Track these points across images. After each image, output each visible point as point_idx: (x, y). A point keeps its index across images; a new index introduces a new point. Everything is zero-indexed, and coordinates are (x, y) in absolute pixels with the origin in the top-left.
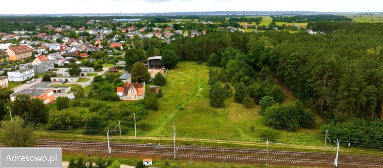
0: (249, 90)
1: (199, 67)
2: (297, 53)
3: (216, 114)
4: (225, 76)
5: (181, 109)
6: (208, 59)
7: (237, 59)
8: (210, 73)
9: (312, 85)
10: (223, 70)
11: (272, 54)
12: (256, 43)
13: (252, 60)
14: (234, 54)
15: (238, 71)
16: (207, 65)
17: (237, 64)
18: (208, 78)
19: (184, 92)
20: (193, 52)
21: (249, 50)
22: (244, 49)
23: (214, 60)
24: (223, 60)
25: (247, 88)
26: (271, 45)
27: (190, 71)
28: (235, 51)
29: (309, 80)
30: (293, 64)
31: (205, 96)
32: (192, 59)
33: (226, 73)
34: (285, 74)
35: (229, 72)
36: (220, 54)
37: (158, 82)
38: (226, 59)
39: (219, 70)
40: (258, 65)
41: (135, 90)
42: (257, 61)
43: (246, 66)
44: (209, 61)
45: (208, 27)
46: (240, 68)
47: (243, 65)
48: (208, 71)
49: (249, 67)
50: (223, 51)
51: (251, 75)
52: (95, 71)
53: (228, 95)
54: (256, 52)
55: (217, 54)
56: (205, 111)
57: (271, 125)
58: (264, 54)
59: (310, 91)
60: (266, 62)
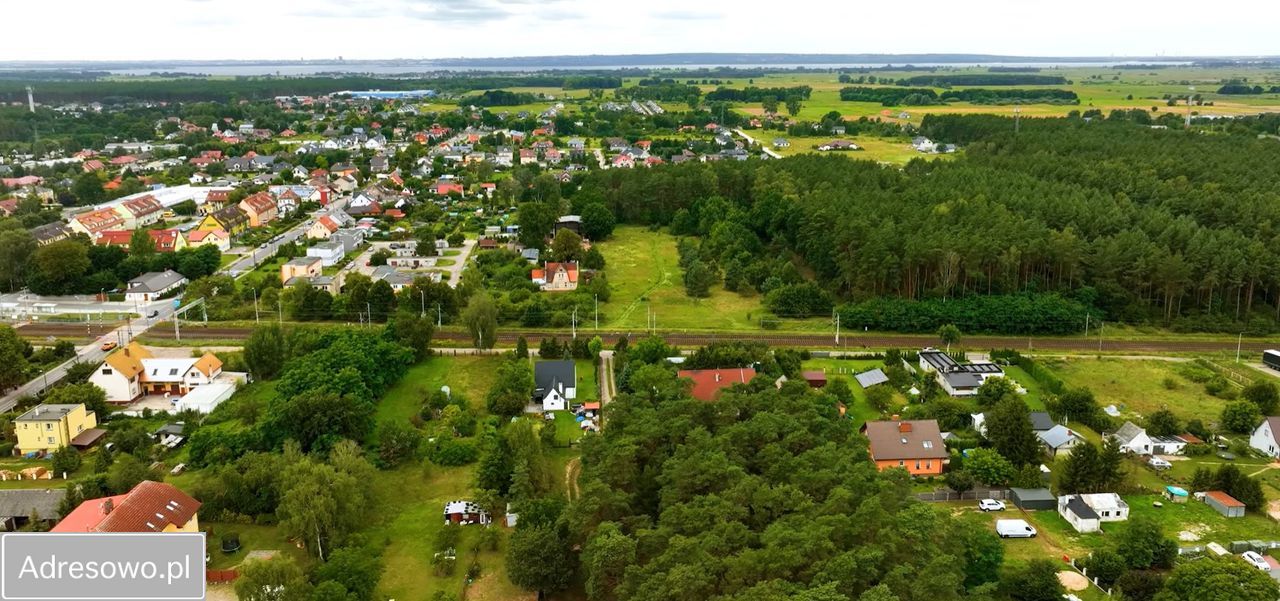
0: (747, 272)
1: (654, 236)
2: (823, 211)
3: (696, 304)
4: (709, 251)
5: (643, 299)
6: (671, 220)
7: (731, 220)
8: (679, 247)
9: (834, 259)
10: (703, 242)
11: (793, 211)
12: (767, 189)
13: (759, 222)
14: (725, 210)
15: (732, 243)
16: (671, 233)
17: (730, 230)
18: (679, 257)
19: (639, 279)
20: (639, 205)
21: (754, 201)
22: (745, 198)
23: (684, 221)
24: (702, 224)
25: (746, 269)
26: (794, 194)
27: (639, 243)
28: (726, 203)
29: (831, 252)
30: (817, 229)
31: (677, 283)
32: (636, 221)
33: (711, 247)
34: (807, 246)
35: (715, 244)
36: (697, 210)
37: (592, 262)
38: (709, 220)
39: (697, 243)
40: (768, 231)
41: (565, 274)
42: (767, 223)
43: (746, 233)
44: (674, 224)
45: (654, 125)
46: (736, 238)
47: (740, 232)
48: (675, 243)
49: (751, 235)
50: (703, 205)
51: (755, 250)
52: (450, 246)
53: (715, 282)
54: (766, 207)
55: (690, 209)
56: (681, 302)
57: (774, 312)
58: (780, 210)
59: (832, 268)
60: (782, 226)
